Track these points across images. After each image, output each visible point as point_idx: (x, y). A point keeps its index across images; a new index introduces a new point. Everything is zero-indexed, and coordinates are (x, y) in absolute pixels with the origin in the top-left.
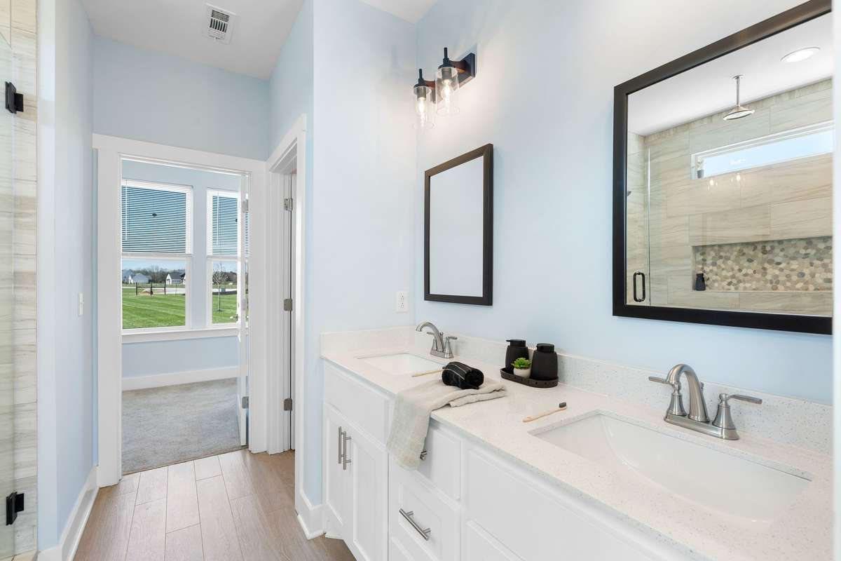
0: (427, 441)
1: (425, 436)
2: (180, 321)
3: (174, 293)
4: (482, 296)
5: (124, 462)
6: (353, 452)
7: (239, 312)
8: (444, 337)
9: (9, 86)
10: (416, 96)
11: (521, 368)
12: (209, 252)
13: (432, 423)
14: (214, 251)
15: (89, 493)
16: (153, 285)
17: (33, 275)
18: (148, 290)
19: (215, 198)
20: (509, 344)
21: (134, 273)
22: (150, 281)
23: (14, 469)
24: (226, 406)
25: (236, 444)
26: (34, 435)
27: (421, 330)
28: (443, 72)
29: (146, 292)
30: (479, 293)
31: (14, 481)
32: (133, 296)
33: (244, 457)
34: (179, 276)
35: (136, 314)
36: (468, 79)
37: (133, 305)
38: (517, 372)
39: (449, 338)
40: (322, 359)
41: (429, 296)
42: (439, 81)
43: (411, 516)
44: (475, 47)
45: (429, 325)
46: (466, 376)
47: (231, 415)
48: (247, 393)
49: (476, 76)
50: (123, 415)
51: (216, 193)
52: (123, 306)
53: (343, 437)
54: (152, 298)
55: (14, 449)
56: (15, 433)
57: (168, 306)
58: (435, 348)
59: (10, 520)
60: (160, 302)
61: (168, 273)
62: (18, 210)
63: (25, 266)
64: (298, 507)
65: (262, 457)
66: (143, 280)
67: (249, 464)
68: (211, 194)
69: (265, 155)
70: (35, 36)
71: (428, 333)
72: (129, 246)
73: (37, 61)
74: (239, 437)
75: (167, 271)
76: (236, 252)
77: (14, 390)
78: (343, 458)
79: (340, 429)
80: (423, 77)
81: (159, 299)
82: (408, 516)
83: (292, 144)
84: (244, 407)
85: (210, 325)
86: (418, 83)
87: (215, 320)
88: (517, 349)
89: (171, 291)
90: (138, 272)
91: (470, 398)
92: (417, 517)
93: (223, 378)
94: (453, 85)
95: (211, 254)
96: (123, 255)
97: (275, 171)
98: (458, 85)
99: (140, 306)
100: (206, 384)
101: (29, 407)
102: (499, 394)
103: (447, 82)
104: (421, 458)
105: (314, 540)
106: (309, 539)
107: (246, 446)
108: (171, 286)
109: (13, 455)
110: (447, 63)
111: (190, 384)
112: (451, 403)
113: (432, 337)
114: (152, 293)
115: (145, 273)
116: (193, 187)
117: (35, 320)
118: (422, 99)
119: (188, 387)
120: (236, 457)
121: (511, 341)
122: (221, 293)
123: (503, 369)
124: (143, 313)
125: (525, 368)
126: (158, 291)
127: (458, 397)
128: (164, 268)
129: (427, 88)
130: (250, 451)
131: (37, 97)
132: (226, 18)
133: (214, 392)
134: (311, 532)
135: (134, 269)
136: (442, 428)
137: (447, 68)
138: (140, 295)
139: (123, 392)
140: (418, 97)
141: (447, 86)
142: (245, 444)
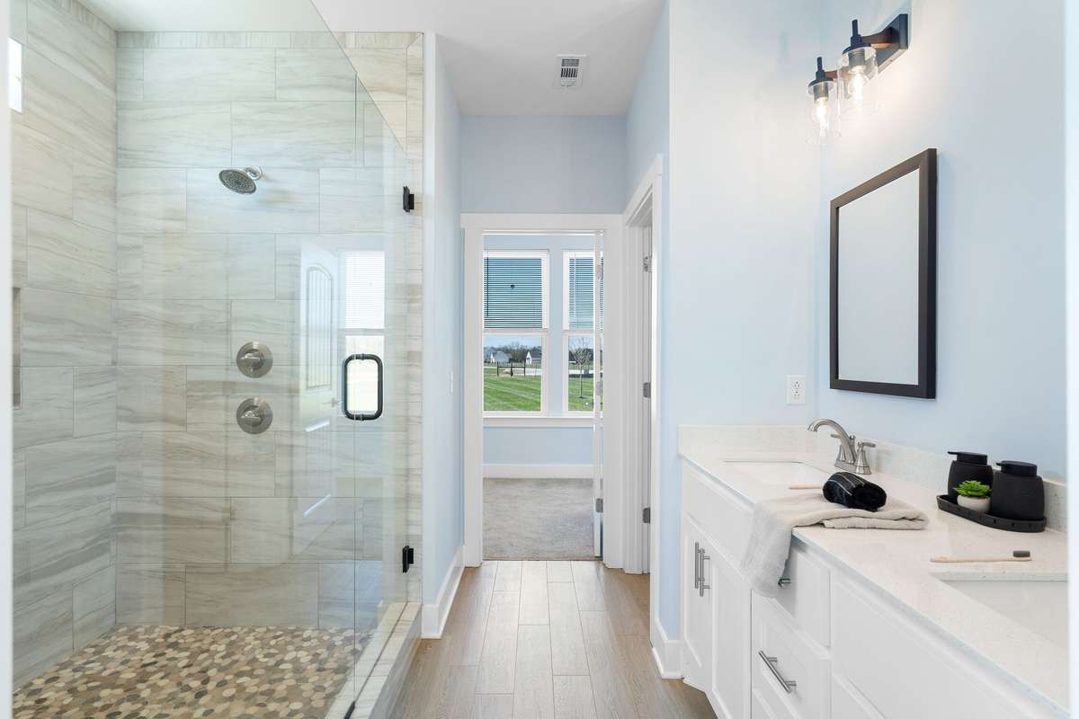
0: (788, 564)
1: (787, 558)
2: (536, 406)
3: (534, 374)
4: (917, 384)
5: (485, 548)
6: (712, 574)
7: (596, 398)
8: (856, 442)
9: (406, 189)
10: (813, 96)
11: (971, 496)
12: (566, 326)
13: (795, 543)
14: (572, 324)
15: (456, 570)
16: (514, 364)
17: (420, 354)
18: (508, 370)
19: (572, 260)
20: (955, 458)
21: (495, 351)
22: (511, 360)
23: (407, 525)
24: (580, 509)
25: (590, 553)
26: (420, 498)
27: (815, 430)
28: (851, 57)
29: (507, 373)
30: (913, 379)
31: (408, 536)
32: (494, 377)
33: (598, 570)
34: (537, 353)
35: (498, 396)
36: (897, 53)
37: (494, 387)
38: (963, 501)
39: (864, 444)
40: (680, 457)
41: (837, 383)
42: (844, 70)
43: (773, 663)
44: (909, 3)
45: (832, 423)
46: (853, 490)
47: (585, 520)
48: (602, 494)
49: (909, 47)
50: (484, 502)
51: (573, 255)
52: (485, 388)
53: (700, 555)
54: (512, 380)
55: (407, 507)
56: (408, 494)
57: (527, 389)
58: (842, 458)
59: (405, 570)
60: (519, 384)
61: (528, 350)
62: (411, 297)
63: (415, 346)
64: (653, 638)
65: (616, 573)
66: (504, 359)
67: (602, 579)
68: (567, 256)
69: (621, 207)
70: (421, 140)
71: (832, 436)
72: (490, 322)
73: (423, 161)
74: (593, 546)
75: (528, 348)
76: (591, 323)
77: (407, 455)
78: (700, 582)
79: (697, 545)
80: (824, 68)
81: (519, 381)
82: (771, 662)
83: (647, 193)
84: (598, 511)
85: (568, 414)
86: (815, 79)
87: (572, 407)
88: (969, 467)
89: (531, 372)
90: (499, 349)
91: (855, 521)
92: (782, 666)
93: (581, 477)
94: (867, 72)
95: (568, 328)
96: (485, 331)
97: (632, 225)
98: (876, 68)
99: (501, 389)
100: (563, 482)
101: (416, 472)
102: (912, 524)
103: (858, 69)
104: (779, 584)
105: (671, 681)
106: (664, 677)
107: (600, 558)
108: (532, 367)
109: (407, 512)
110: (858, 41)
111: (546, 479)
112: (826, 523)
113: (838, 442)
114: (512, 374)
115: (506, 351)
116: (548, 250)
117: (421, 394)
118: (822, 100)
119: (544, 483)
120: (590, 567)
121: (959, 454)
122: (584, 376)
123: (943, 497)
124: (503, 396)
125: (979, 497)
126: (518, 372)
127: (837, 516)
128: (524, 345)
129: (829, 82)
130: (604, 565)
131: (423, 194)
132: (576, 62)
133: (571, 491)
134: (665, 670)
135: (496, 346)
136: (810, 552)
137: (856, 51)
138: (502, 376)
139: (484, 479)
140: (816, 99)
141: (858, 75)
142: (598, 554)
